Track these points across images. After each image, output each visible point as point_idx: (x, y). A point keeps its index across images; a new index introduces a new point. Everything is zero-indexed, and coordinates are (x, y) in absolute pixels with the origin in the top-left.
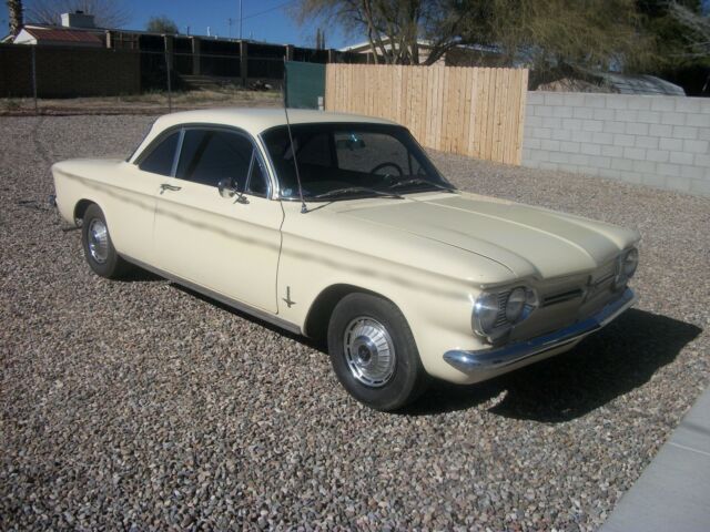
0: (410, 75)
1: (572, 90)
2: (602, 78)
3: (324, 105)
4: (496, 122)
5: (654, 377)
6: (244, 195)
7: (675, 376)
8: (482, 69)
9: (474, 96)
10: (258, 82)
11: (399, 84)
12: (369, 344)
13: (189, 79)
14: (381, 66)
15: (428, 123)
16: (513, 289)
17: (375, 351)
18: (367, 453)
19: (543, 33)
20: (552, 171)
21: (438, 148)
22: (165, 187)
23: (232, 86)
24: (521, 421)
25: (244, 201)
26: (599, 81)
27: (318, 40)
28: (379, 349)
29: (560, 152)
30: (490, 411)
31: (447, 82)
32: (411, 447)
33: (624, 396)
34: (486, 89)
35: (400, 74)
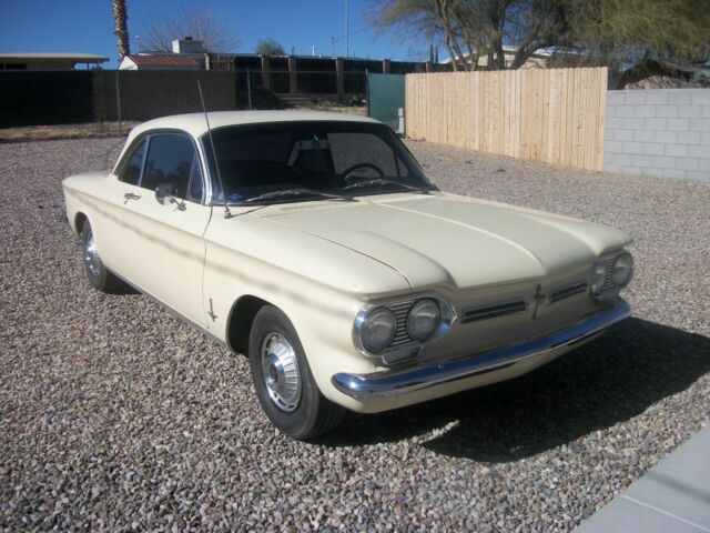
0: (486, 81)
1: (661, 87)
2: (692, 73)
3: (404, 116)
4: (575, 126)
5: (650, 409)
6: (185, 202)
7: (678, 409)
8: (559, 70)
9: (552, 100)
10: (355, 98)
11: (477, 90)
12: (277, 364)
13: (284, 97)
14: (459, 73)
15: (507, 129)
16: (418, 301)
17: (282, 372)
18: (252, 488)
19: (624, 28)
20: (635, 176)
21: (517, 156)
22: (129, 196)
23: (329, 103)
24: (454, 459)
25: (182, 207)
26: (688, 76)
27: (432, 55)
28: (286, 370)
29: (643, 155)
30: (424, 445)
31: (524, 86)
32: (307, 483)
33: (599, 432)
34: (564, 91)
35: (477, 80)
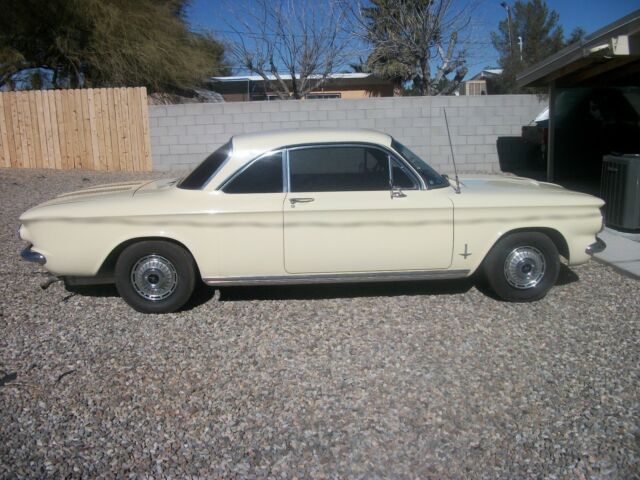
4: (120, 136)
9: (93, 115)
21: (59, 167)
22: (294, 201)
34: (105, 108)
